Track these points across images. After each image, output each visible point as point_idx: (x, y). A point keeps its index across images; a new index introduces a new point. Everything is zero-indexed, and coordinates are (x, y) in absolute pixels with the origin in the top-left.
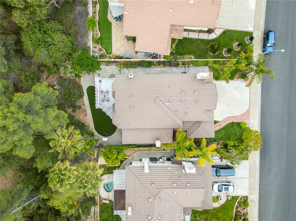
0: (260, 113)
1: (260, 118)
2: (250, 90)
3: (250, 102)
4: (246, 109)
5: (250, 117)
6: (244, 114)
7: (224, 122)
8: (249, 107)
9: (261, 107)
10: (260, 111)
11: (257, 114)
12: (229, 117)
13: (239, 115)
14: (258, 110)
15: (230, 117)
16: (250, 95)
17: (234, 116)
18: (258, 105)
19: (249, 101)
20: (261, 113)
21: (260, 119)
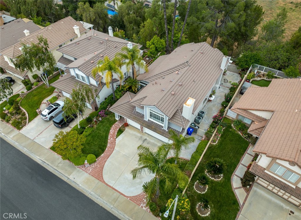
0: (84, 193)
1: (79, 190)
2: (125, 196)
3: (110, 186)
4: (106, 178)
5: (92, 177)
6: (102, 171)
7: (112, 142)
8: (104, 182)
9: (90, 199)
10: (87, 195)
11: (87, 189)
12: (113, 150)
13: (106, 163)
14: (92, 193)
15: (112, 152)
16: (119, 192)
17: (109, 157)
18: (97, 197)
19: (112, 185)
20: (84, 195)
21: (77, 189)
